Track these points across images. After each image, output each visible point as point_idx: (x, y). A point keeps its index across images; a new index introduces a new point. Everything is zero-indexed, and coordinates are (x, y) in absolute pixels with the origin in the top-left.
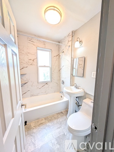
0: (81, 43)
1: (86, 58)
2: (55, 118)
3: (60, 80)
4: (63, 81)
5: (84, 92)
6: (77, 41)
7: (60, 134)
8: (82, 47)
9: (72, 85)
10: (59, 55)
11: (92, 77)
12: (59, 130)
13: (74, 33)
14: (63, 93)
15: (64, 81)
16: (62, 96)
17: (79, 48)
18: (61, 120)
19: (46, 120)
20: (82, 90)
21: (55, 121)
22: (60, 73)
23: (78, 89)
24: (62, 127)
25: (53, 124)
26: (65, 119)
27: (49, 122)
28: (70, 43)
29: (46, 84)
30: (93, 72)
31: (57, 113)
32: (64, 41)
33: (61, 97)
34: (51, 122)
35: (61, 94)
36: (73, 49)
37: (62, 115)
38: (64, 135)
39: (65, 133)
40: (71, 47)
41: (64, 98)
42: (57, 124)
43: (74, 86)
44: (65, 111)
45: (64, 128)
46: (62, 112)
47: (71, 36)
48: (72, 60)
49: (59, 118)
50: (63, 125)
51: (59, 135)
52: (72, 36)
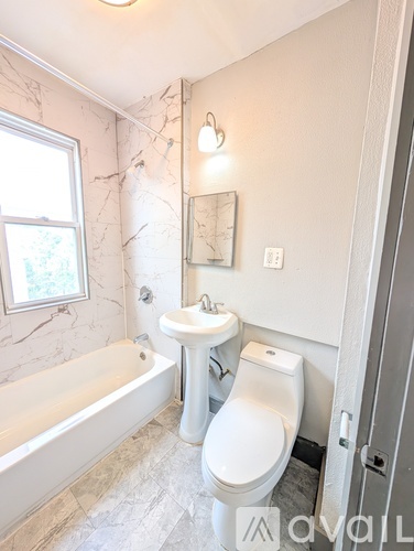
0: (221, 139)
1: (240, 199)
2: (130, 463)
3: (129, 284)
4: (144, 289)
5: (239, 320)
6: (209, 124)
7: (170, 528)
8: (224, 153)
9: (187, 303)
10: (119, 178)
11: (266, 265)
12: (159, 509)
13: (188, 90)
14: (146, 338)
15: (151, 288)
16: (147, 352)
17: (213, 155)
18: (157, 460)
19: (83, 492)
20: (230, 315)
21: (133, 477)
22: (128, 258)
23: (217, 313)
24: (172, 489)
25: (122, 495)
26: (175, 447)
27: (99, 496)
28: (174, 130)
29: (60, 311)
30: (267, 250)
31: (134, 432)
32: (144, 114)
33: (143, 356)
34: (112, 492)
35: (139, 348)
36: (189, 157)
37: (157, 431)
38: (187, 517)
39: (187, 511)
40: (177, 146)
41: (157, 358)
42: (145, 485)
43: (198, 307)
44: (164, 413)
45: (179, 490)
46: (153, 423)
47: (178, 100)
48: (186, 201)
49: (147, 452)
50: (171, 478)
51: (164, 537)
52: (183, 103)
